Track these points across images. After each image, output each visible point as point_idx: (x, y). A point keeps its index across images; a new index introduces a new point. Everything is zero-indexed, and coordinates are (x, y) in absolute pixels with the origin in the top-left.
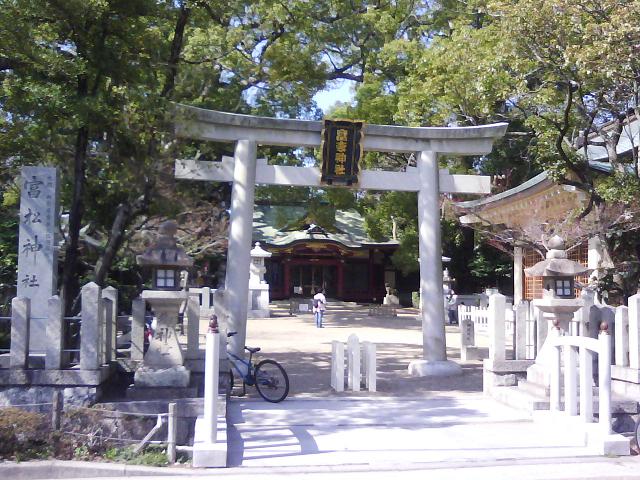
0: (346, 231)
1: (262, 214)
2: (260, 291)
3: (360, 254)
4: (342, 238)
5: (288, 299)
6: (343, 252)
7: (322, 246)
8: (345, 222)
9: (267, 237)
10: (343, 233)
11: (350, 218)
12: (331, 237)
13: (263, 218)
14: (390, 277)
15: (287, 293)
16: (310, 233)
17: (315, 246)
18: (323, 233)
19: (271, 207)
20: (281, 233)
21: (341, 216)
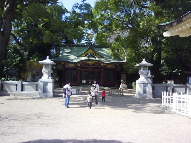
0: (105, 57)
1: (70, 50)
2: (48, 82)
3: (110, 66)
4: (103, 60)
5: (79, 86)
6: (102, 65)
7: (93, 63)
8: (105, 53)
9: (71, 59)
10: (103, 57)
11: (107, 52)
12: (97, 59)
13: (70, 52)
14: (124, 76)
15: (79, 83)
16: (88, 57)
17: (90, 63)
18: (94, 57)
19: (75, 48)
20: (77, 58)
21: (103, 51)
